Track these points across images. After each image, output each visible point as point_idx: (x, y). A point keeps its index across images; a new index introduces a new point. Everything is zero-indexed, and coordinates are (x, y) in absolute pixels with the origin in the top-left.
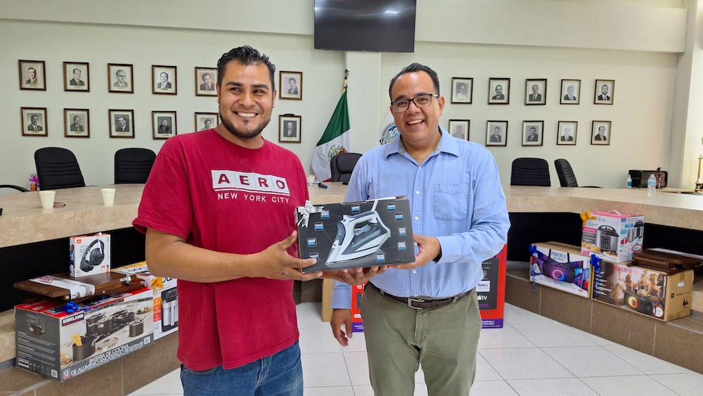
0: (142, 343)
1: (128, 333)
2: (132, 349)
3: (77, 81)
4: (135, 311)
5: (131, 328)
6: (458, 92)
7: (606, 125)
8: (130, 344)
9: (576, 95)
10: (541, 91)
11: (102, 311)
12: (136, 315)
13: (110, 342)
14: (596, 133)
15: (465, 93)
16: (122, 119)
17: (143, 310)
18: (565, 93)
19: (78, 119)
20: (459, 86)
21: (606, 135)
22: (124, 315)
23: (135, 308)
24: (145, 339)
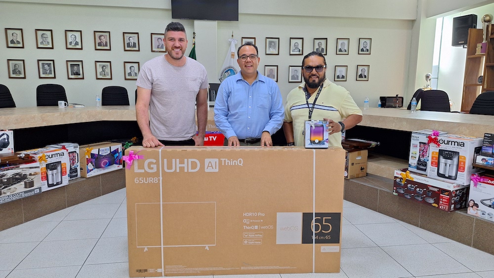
0: (33, 192)
1: (24, 186)
2: (27, 195)
3: (15, 41)
4: (28, 174)
5: (25, 183)
6: (270, 47)
7: (366, 68)
8: (25, 192)
9: (346, 48)
10: (323, 46)
11: (5, 172)
12: (28, 176)
13: (12, 190)
14: (359, 73)
15: (275, 48)
16: (47, 66)
17: (33, 173)
18: (339, 47)
19: (17, 66)
20: (270, 43)
21: (366, 74)
22: (20, 175)
23: (28, 172)
24: (35, 190)
